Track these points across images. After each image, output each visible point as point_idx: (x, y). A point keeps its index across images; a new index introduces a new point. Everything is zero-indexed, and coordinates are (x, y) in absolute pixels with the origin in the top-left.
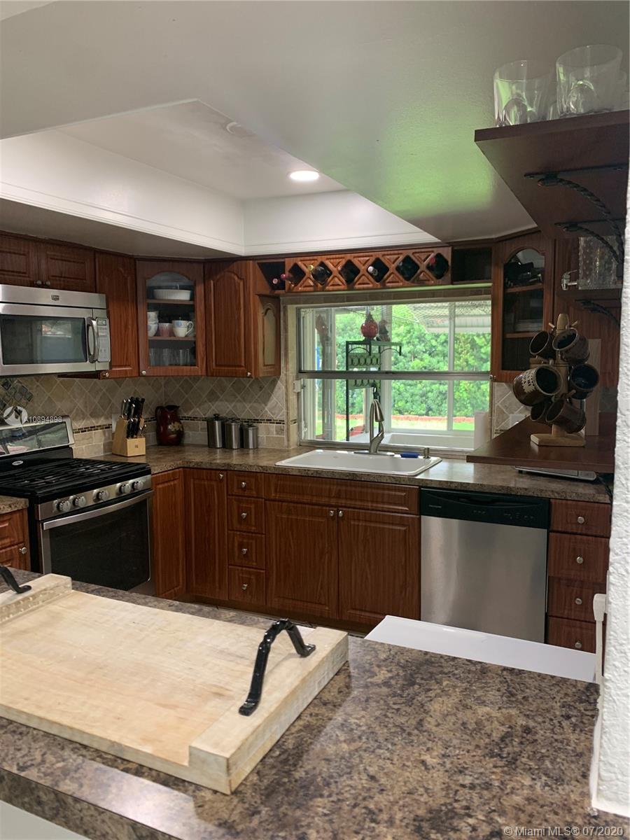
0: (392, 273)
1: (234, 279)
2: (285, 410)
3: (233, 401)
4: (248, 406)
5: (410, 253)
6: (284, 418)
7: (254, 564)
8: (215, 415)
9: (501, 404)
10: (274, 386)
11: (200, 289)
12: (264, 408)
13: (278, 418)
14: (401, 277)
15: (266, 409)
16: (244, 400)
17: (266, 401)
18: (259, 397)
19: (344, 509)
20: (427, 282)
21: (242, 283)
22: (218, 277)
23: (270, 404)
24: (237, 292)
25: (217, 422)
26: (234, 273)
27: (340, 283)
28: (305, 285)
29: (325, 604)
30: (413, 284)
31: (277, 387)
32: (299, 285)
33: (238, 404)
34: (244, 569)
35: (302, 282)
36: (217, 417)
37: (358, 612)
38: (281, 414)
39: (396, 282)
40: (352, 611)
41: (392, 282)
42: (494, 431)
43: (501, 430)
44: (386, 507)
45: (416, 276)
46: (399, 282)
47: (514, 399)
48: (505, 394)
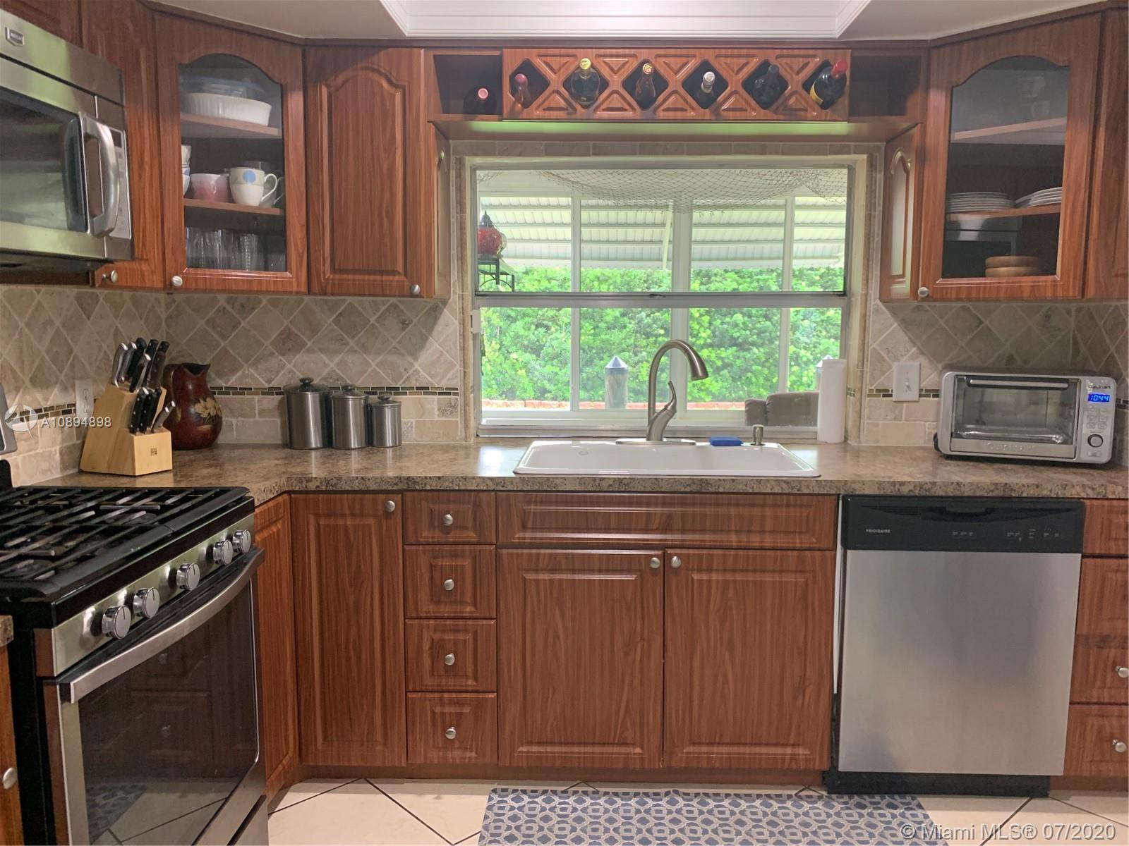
0: (735, 92)
1: (382, 86)
2: (458, 368)
3: (338, 352)
4: (373, 362)
5: (772, 55)
6: (457, 383)
7: (470, 682)
8: (302, 380)
9: (879, 345)
10: (436, 319)
11: (296, 102)
12: (412, 365)
13: (444, 383)
14: (753, 103)
15: (417, 366)
16: (365, 349)
17: (414, 353)
18: (399, 343)
19: (681, 552)
20: (802, 113)
21: (398, 96)
22: (340, 79)
23: (426, 356)
24: (387, 114)
25: (310, 396)
26: (380, 73)
27: (626, 106)
28: (546, 105)
29: (633, 744)
30: (775, 117)
31: (441, 321)
32: (535, 105)
33: (351, 358)
34: (446, 695)
35: (540, 99)
36: (306, 385)
37: (704, 749)
38: (449, 375)
39: (742, 110)
40: (692, 749)
41: (735, 110)
42: (867, 392)
43: (878, 391)
44: (768, 540)
45: (780, 100)
46: (746, 110)
47: (902, 337)
48: (886, 327)
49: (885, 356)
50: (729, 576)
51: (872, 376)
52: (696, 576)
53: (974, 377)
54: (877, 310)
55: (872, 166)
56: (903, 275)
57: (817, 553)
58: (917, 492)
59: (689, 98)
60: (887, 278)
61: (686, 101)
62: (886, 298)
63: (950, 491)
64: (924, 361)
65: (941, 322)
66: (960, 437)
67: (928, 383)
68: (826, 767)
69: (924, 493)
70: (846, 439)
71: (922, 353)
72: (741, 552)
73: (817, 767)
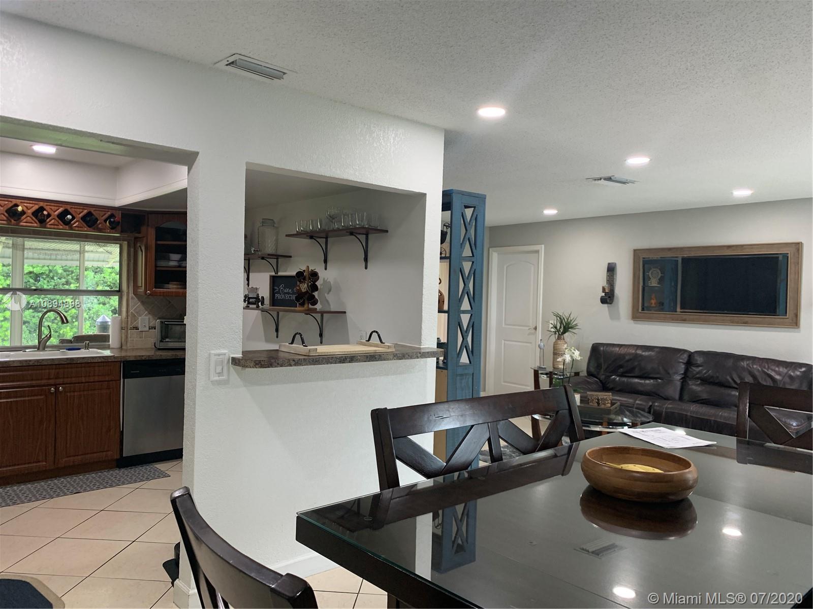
0: (78, 221)
5: (92, 210)
9: (134, 310)
14: (85, 225)
19: (63, 386)
20: (104, 230)
27: (33, 222)
29: (42, 461)
30: (94, 231)
37: (72, 458)
39: (80, 227)
40: (67, 459)
41: (78, 227)
42: (129, 328)
43: (133, 328)
44: (96, 378)
45: (96, 225)
46: (82, 227)
47: (142, 308)
48: (136, 305)
49: (136, 314)
50: (82, 393)
51: (131, 322)
52: (68, 394)
53: (167, 322)
54: (132, 298)
55: (129, 246)
56: (142, 287)
57: (114, 382)
58: (147, 359)
59: (60, 221)
60: (136, 287)
61: (58, 222)
62: (135, 293)
63: (158, 358)
64: (150, 317)
65: (156, 302)
66: (163, 342)
67: (151, 325)
68: (118, 457)
69: (150, 359)
70: (121, 347)
71: (150, 314)
72: (87, 384)
73: (115, 458)
